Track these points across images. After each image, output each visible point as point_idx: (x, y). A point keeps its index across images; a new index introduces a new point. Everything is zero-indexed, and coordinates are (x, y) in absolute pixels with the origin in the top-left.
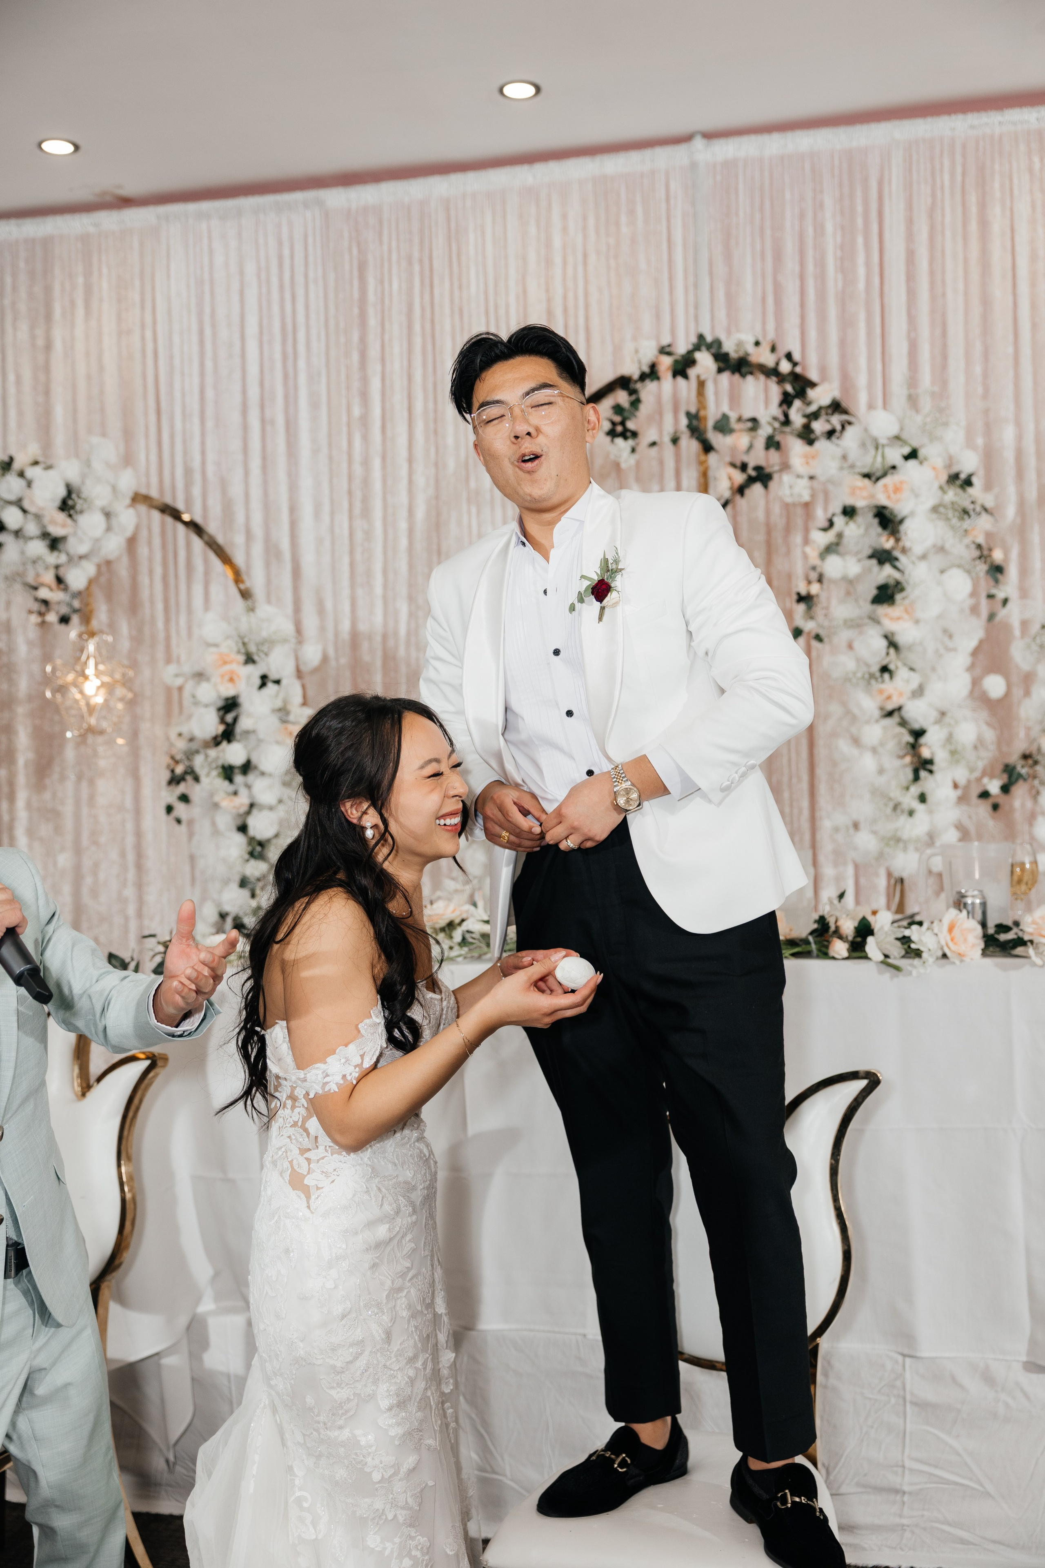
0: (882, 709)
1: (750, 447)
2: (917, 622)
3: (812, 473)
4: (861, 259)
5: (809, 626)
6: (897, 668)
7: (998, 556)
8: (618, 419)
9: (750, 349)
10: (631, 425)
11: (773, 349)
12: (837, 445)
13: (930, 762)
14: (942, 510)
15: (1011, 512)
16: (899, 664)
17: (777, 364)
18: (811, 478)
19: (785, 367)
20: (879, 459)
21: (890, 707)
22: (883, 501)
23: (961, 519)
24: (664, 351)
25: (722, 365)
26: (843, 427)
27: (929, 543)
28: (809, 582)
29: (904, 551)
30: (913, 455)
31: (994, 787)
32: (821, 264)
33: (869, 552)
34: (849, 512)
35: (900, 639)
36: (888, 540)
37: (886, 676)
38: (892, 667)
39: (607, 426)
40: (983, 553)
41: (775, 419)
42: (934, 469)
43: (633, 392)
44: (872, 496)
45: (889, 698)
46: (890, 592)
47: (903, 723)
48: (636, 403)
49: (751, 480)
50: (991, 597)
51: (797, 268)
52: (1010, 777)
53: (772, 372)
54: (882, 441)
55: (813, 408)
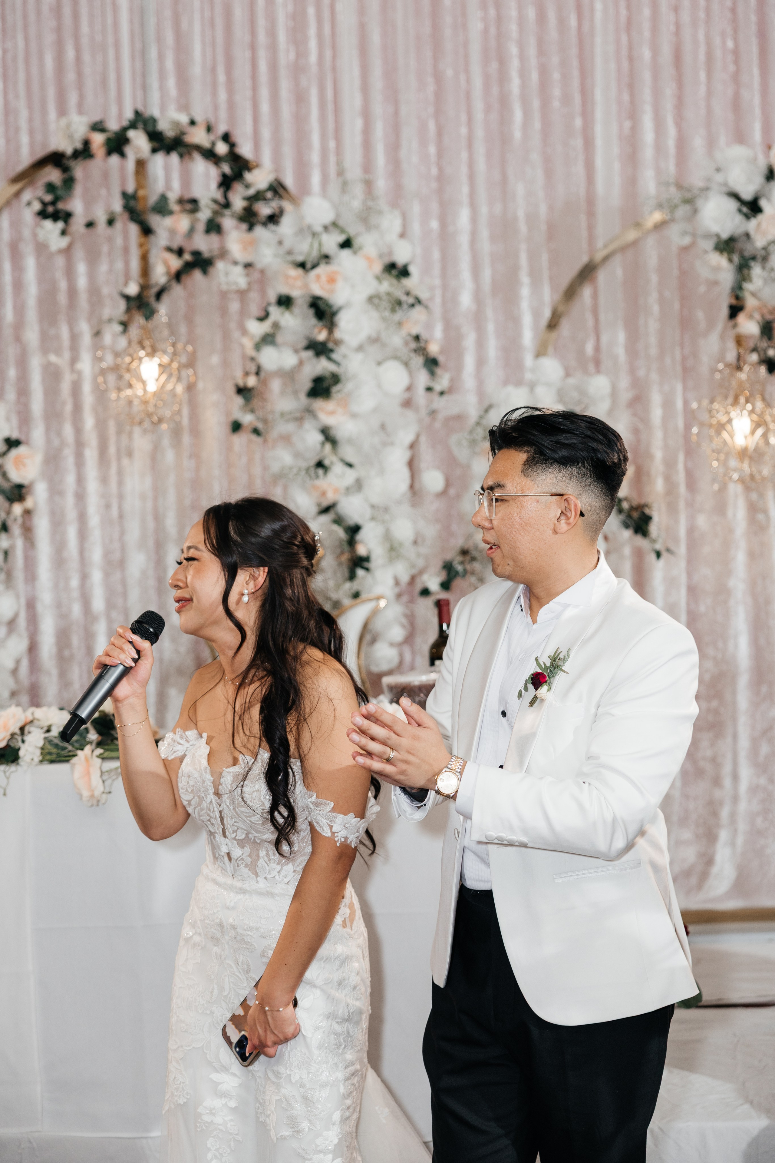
0: (319, 505)
1: (192, 231)
2: (354, 416)
3: (248, 259)
4: (312, 32)
5: (247, 419)
6: (332, 463)
7: (434, 349)
8: (48, 198)
9: (187, 128)
10: (60, 206)
11: (209, 129)
12: (273, 232)
13: (367, 559)
14: (376, 301)
15: (466, 300)
16: (334, 459)
17: (213, 144)
18: (248, 266)
19: (222, 148)
20: (316, 246)
21: (325, 504)
22: (318, 291)
23: (393, 310)
24: (98, 127)
25: (156, 145)
26: (281, 213)
27: (363, 336)
28: (247, 374)
29: (338, 343)
30: (347, 244)
31: (433, 583)
32: (272, 34)
33: (304, 343)
34: (285, 302)
35: (337, 434)
36: (320, 332)
37: (320, 471)
38: (327, 462)
39: (37, 206)
40: (419, 345)
41: (215, 201)
42: (368, 259)
43: (65, 169)
44: (306, 286)
45: (324, 494)
46: (325, 384)
47: (338, 520)
48: (69, 182)
49: (188, 267)
50: (428, 389)
51: (247, 38)
52: (449, 574)
53: (209, 154)
54: (319, 229)
55: (251, 192)
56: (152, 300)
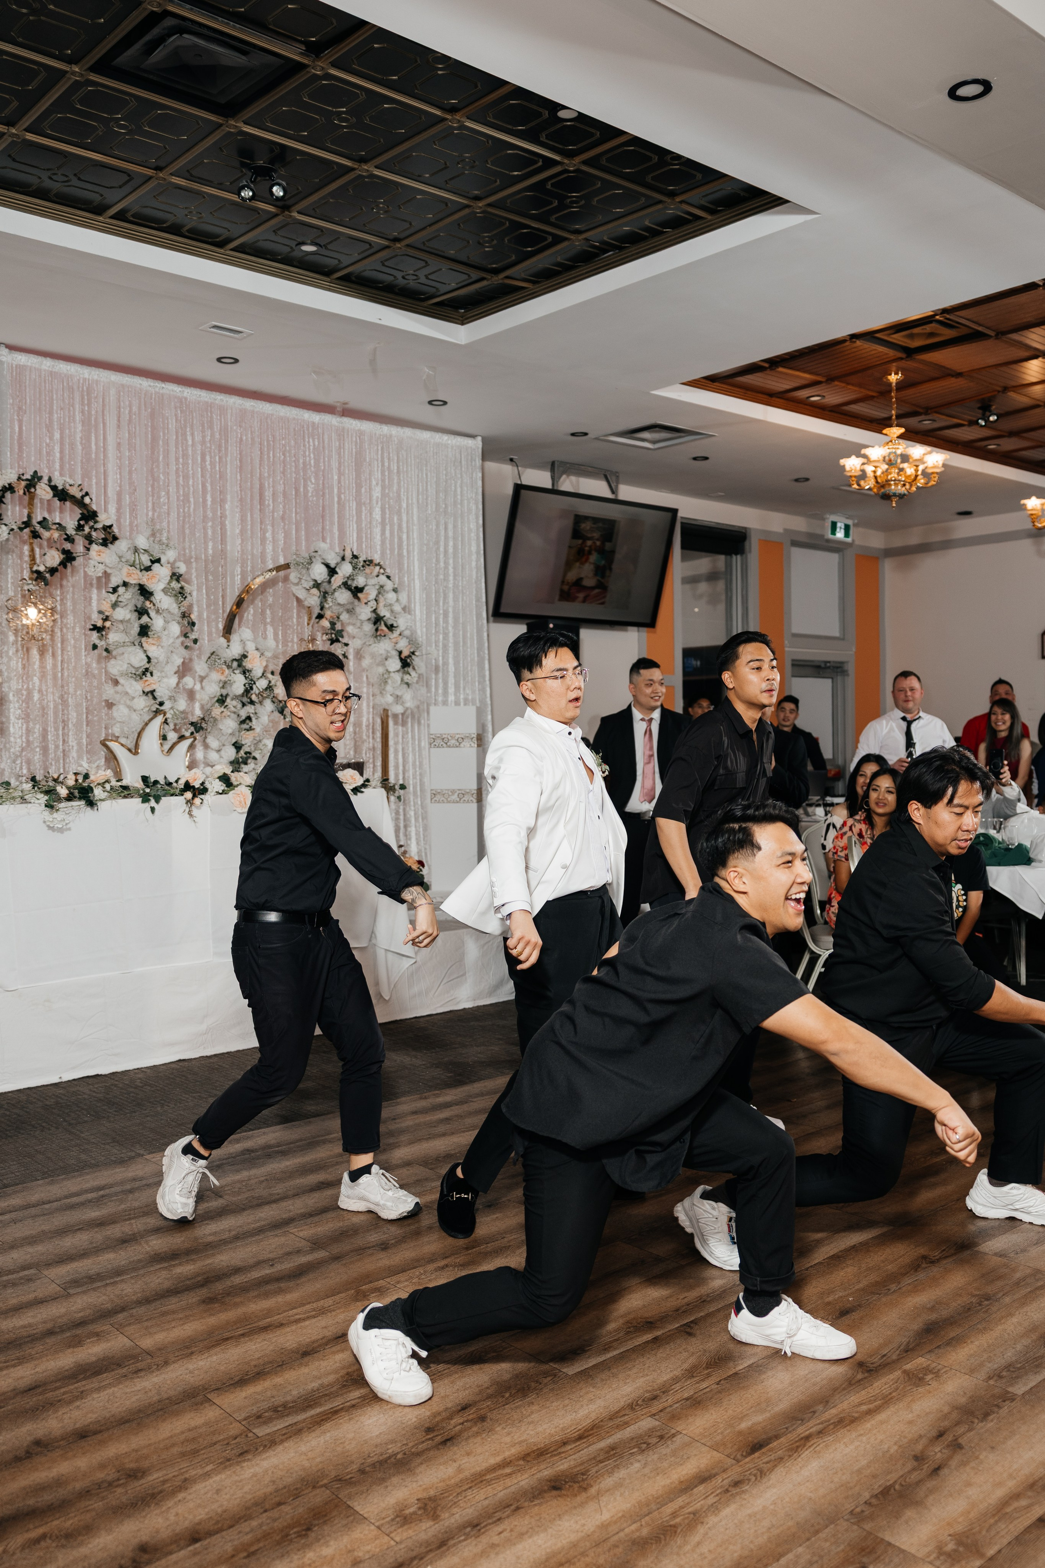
0: (143, 691)
2: (158, 647)
3: (103, 561)
5: (101, 644)
7: (194, 617)
9: (68, 487)
11: (80, 489)
14: (169, 590)
16: (152, 668)
17: (82, 498)
18: (104, 564)
19: (87, 500)
20: (138, 559)
21: (146, 690)
24: (19, 479)
25: (53, 492)
26: (115, 538)
27: (163, 606)
29: (152, 609)
30: (158, 561)
33: (135, 608)
35: (150, 655)
36: (144, 603)
37: (148, 674)
40: (184, 615)
42: (166, 569)
44: (137, 579)
45: (149, 685)
46: (146, 630)
47: (155, 698)
50: (186, 636)
52: (195, 729)
53: (79, 503)
54: (139, 551)
55: (96, 526)
56: (48, 575)
